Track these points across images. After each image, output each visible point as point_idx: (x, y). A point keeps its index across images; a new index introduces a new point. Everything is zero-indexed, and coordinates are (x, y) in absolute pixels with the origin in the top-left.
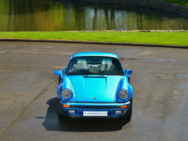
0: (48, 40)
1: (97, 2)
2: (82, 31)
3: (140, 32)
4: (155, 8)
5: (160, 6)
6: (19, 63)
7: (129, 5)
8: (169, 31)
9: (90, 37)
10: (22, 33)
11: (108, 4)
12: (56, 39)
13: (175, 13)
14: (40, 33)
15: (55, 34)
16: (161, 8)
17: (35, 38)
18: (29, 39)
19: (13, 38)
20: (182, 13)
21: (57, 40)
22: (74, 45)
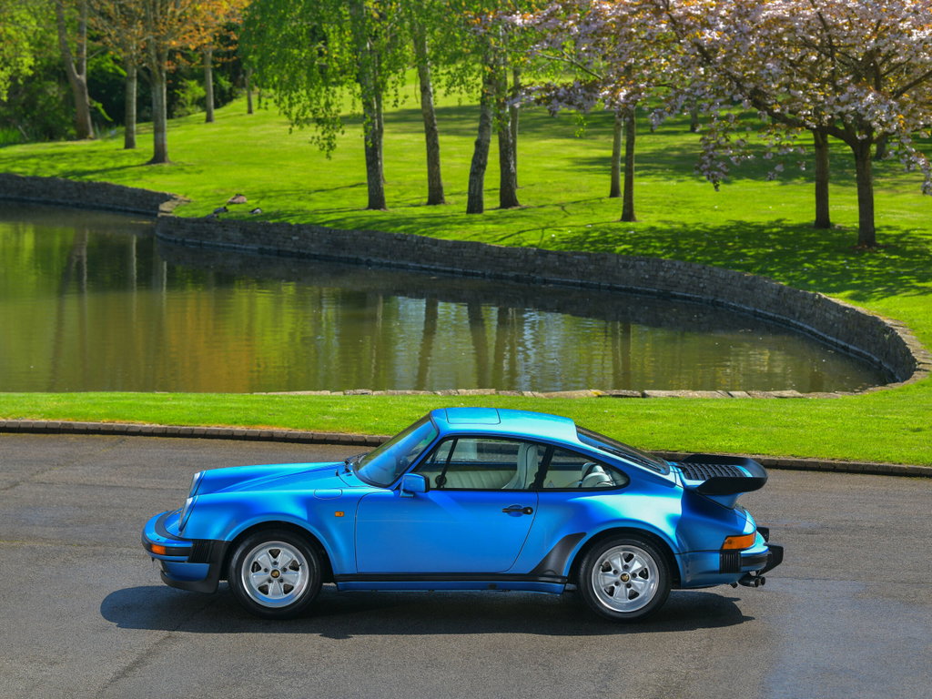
0: (203, 427)
1: (433, 267)
2: (352, 391)
3: (603, 399)
4: (685, 298)
5: (704, 287)
6: (67, 526)
7: (574, 284)
8: (732, 396)
9: (382, 416)
10: (90, 398)
11: (483, 275)
12: (235, 423)
13: (770, 318)
14: (168, 400)
15: (233, 405)
16: (711, 298)
17: (147, 419)
18: (118, 423)
19: (51, 421)
20: (799, 319)
21: (239, 428)
22: (314, 450)
